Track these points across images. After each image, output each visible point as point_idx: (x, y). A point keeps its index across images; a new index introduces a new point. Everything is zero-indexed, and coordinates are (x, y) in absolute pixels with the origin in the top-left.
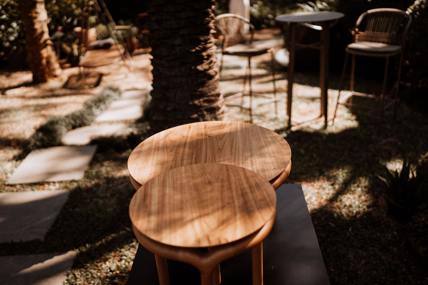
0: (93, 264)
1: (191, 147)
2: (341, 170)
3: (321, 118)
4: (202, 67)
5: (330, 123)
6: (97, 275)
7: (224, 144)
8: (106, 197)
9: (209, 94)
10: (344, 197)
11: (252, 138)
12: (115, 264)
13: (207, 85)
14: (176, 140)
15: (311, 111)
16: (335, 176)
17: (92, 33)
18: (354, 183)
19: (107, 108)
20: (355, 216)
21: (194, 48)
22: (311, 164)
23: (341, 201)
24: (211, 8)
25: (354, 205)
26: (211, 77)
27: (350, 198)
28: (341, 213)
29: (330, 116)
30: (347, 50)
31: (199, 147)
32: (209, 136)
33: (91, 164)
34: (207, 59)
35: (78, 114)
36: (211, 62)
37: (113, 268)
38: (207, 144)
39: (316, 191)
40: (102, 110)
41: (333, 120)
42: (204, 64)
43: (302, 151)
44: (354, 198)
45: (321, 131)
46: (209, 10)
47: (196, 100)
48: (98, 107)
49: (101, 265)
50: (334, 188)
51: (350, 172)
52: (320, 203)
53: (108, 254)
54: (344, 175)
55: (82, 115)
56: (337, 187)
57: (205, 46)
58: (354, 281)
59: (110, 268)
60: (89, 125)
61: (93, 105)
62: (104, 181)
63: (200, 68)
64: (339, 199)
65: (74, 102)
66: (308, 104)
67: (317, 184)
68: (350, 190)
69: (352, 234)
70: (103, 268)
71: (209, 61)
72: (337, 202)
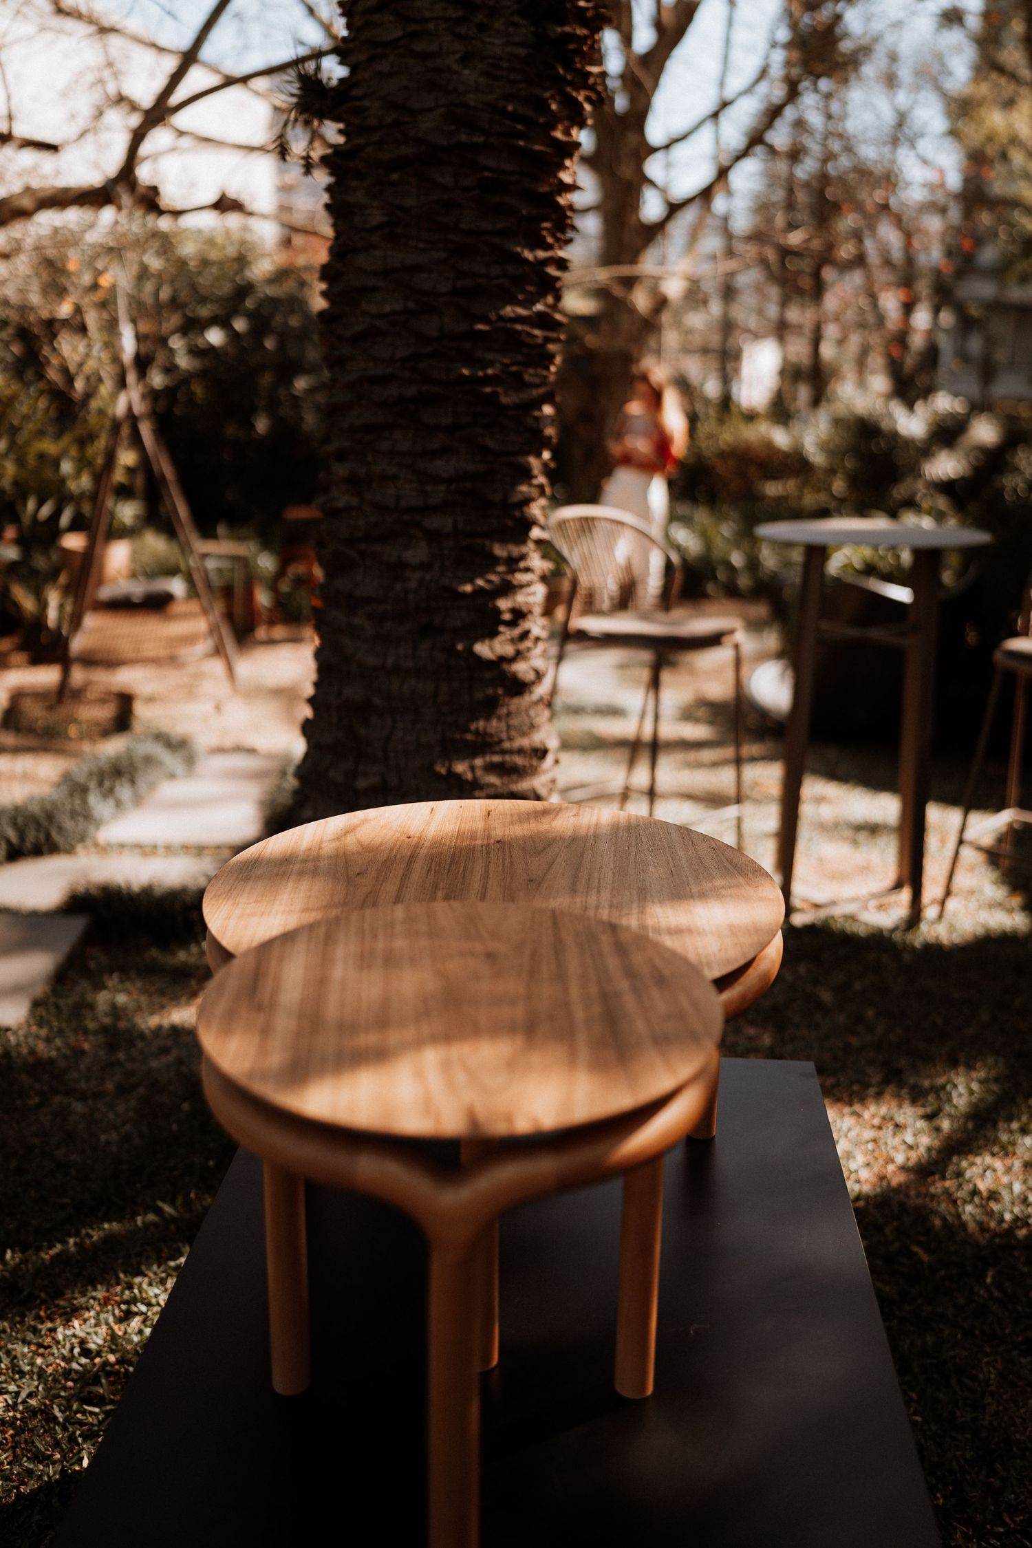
0: (22, 1322)
1: (431, 867)
2: (961, 1070)
3: (899, 892)
4: (492, 649)
5: (930, 912)
6: (32, 1364)
7: (551, 865)
8: (97, 1095)
9: (507, 745)
10: (972, 1164)
11: (649, 858)
12: (103, 1330)
13: (504, 711)
14: (381, 844)
15: (865, 869)
16: (943, 1087)
17: (118, 556)
18: (1010, 1119)
19: (138, 801)
20: (1010, 1232)
21: (471, 581)
22: (854, 1041)
23: (959, 1174)
24: (539, 455)
25: (1005, 1194)
26: (519, 687)
27: (994, 1170)
28: (959, 1216)
29: (932, 890)
30: (998, 656)
31: (462, 869)
32: (498, 842)
33: (61, 978)
34: (512, 624)
35: (35, 808)
36: (525, 635)
37: (97, 1340)
38: (488, 864)
39: (869, 1134)
40: (119, 804)
41: (943, 903)
42: (500, 638)
43: (826, 997)
44: (1008, 1170)
45: (897, 937)
46: (533, 462)
47: (462, 759)
48: (109, 793)
49: (54, 1330)
50: (938, 1129)
51: (997, 1080)
52: (882, 1178)
53: (84, 1294)
54: (975, 1086)
55: (50, 816)
56: (946, 1125)
57: (509, 577)
58: (998, 1466)
59: (83, 1342)
60: (70, 851)
61: (93, 785)
62: (101, 1039)
63: (483, 649)
64: (951, 1169)
65: (26, 777)
66: (855, 843)
67: (873, 1111)
68: (996, 1141)
69: (996, 1294)
70: (58, 1342)
71: (517, 632)
72: (943, 1178)
